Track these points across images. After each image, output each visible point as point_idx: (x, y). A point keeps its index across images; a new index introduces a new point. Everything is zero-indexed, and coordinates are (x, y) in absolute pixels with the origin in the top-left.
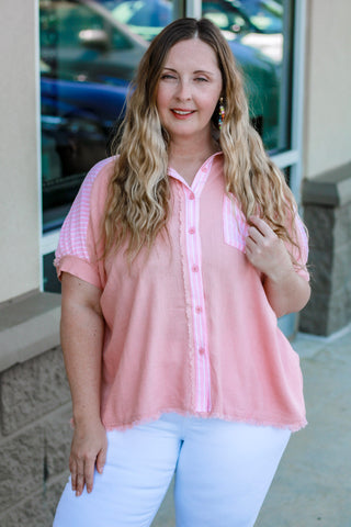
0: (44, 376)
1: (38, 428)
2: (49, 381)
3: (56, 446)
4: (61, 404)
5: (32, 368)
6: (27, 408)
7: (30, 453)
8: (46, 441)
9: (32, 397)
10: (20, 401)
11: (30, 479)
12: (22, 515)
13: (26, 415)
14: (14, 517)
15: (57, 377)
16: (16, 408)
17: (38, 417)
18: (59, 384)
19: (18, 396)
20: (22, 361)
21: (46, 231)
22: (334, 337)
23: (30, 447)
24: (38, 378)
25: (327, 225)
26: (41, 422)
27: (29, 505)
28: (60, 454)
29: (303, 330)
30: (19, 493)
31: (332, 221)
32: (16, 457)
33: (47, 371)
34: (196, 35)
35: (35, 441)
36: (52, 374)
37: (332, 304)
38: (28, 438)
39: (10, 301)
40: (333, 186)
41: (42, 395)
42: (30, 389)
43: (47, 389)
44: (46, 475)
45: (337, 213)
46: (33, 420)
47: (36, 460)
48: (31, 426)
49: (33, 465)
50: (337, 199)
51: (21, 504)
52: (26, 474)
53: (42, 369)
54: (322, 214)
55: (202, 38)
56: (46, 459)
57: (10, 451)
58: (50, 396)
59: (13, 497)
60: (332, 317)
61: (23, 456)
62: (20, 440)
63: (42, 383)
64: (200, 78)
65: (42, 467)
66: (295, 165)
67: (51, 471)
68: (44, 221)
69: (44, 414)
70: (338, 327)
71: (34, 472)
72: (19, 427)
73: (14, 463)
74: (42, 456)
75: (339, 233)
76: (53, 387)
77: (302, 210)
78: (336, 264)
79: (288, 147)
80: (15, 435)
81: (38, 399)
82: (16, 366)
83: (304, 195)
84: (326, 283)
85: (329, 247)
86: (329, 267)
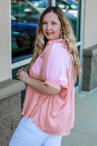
0: (11, 102)
1: (10, 116)
2: (13, 103)
3: (15, 121)
4: (16, 110)
5: (8, 100)
6: (7, 110)
7: (7, 123)
8: (12, 119)
9: (8, 108)
10: (5, 109)
11: (8, 130)
12: (6, 139)
13: (6, 112)
14: (3, 140)
15: (15, 102)
16: (4, 110)
17: (10, 113)
18: (16, 104)
19: (4, 107)
20: (5, 98)
21: (12, 63)
22: (91, 92)
23: (8, 121)
24: (10, 102)
25: (89, 62)
26: (11, 114)
27: (7, 137)
28: (16, 123)
29: (83, 90)
30: (4, 133)
31: (91, 61)
32: (4, 124)
33: (12, 101)
34: (52, 11)
35: (9, 119)
36: (14, 100)
37: (91, 83)
38: (7, 118)
39: (3, 82)
40: (91, 51)
41: (11, 107)
42: (8, 105)
43: (12, 106)
44: (12, 129)
45: (92, 59)
46: (8, 114)
47: (9, 124)
48: (8, 115)
49: (8, 126)
50: (92, 55)
51: (5, 136)
52: (7, 128)
53: (11, 100)
54: (88, 59)
56: (12, 124)
57: (2, 122)
58: (13, 107)
59: (3, 134)
60: (91, 86)
62: (5, 119)
63: (11, 104)
64: (53, 23)
65: (11, 126)
66: (81, 45)
67: (13, 127)
68: (12, 60)
69: (12, 112)
70: (92, 89)
71: (9, 128)
72: (5, 116)
73: (3, 125)
74: (11, 123)
75: (92, 64)
76: (14, 105)
77: (82, 58)
78: (92, 72)
79: (79, 41)
80: (4, 118)
81: (10, 108)
82: (4, 99)
83: (83, 53)
84: (89, 77)
85: (90, 67)
86: (90, 73)
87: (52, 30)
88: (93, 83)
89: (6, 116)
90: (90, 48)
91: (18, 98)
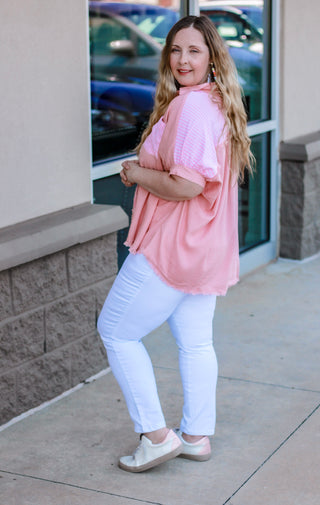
0: (95, 257)
1: (92, 290)
2: (98, 260)
4: (106, 277)
5: (87, 250)
6: (85, 276)
7: (86, 307)
9: (88, 270)
10: (79, 271)
11: (86, 325)
12: (81, 348)
13: (83, 280)
14: (77, 347)
15: (104, 259)
16: (78, 275)
17: (92, 284)
18: (105, 263)
19: (79, 267)
20: (82, 241)
21: (94, 165)
22: (306, 261)
23: (87, 303)
24: (91, 257)
25: (299, 176)
26: (93, 287)
27: (86, 342)
29: (282, 255)
30: (80, 332)
31: (302, 172)
32: (77, 308)
33: (97, 253)
34: (192, 25)
35: (90, 300)
36: (100, 255)
37: (304, 235)
38: (85, 296)
39: (72, 208)
40: (303, 147)
41: (95, 269)
42: (86, 264)
43: (97, 266)
45: (306, 167)
46: (88, 285)
47: (90, 312)
48: (87, 289)
49: (87, 314)
50: (306, 156)
51: (81, 340)
52: (84, 320)
53: (94, 252)
54: (295, 168)
55: (196, 27)
57: (74, 303)
58: (99, 270)
59: (76, 334)
60: (304, 245)
61: (83, 307)
62: (80, 296)
63: (94, 261)
65: (94, 317)
66: (274, 131)
68: (94, 160)
69: (96, 282)
70: (309, 254)
71: (89, 320)
72: (80, 288)
73: (76, 312)
74: (94, 310)
75: (308, 182)
76: (101, 264)
77: (280, 165)
78: (306, 206)
79: (269, 118)
80: (77, 293)
81: (92, 272)
82: (78, 245)
83: (282, 153)
84: (299, 219)
85: (300, 192)
86: (301, 207)
87: (190, 64)
88: (312, 237)
89: (82, 291)
90: (300, 138)
91: (109, 250)
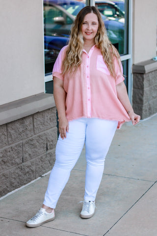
0: (46, 118)
1: (44, 134)
2: (48, 120)
3: (50, 140)
4: (51, 128)
5: (42, 115)
6: (41, 127)
7: (42, 141)
8: (47, 138)
9: (43, 124)
11: (42, 149)
12: (40, 160)
13: (41, 129)
14: (38, 160)
15: (50, 119)
16: (38, 126)
17: (45, 130)
18: (51, 121)
19: (39, 123)
20: (40, 111)
21: (46, 75)
22: (145, 120)
23: (42, 139)
24: (44, 118)
25: (141, 80)
26: (45, 132)
27: (42, 158)
28: (51, 143)
30: (39, 153)
31: (143, 79)
32: (38, 142)
33: (47, 116)
34: (92, 12)
35: (44, 138)
36: (49, 117)
37: (144, 108)
38: (41, 136)
39: (36, 95)
40: (144, 67)
42: (42, 121)
43: (47, 122)
44: (47, 149)
45: (145, 76)
46: (43, 131)
47: (44, 144)
50: (145, 71)
51: (40, 157)
54: (140, 76)
55: (94, 13)
56: (47, 144)
57: (36, 139)
58: (48, 124)
59: (37, 154)
60: (144, 113)
61: (40, 142)
63: (46, 120)
64: (93, 24)
65: (46, 146)
66: (130, 59)
67: (48, 148)
69: (47, 130)
71: (43, 147)
72: (39, 133)
73: (38, 144)
75: (145, 83)
76: (49, 122)
77: (132, 75)
78: (145, 94)
79: (127, 53)
80: (38, 135)
81: (45, 125)
82: (38, 112)
83: (133, 70)
84: (141, 100)
85: (142, 88)
86: (142, 95)
87: (92, 30)
88: (147, 109)
89: (41, 134)
90: (142, 63)
91: (53, 115)
